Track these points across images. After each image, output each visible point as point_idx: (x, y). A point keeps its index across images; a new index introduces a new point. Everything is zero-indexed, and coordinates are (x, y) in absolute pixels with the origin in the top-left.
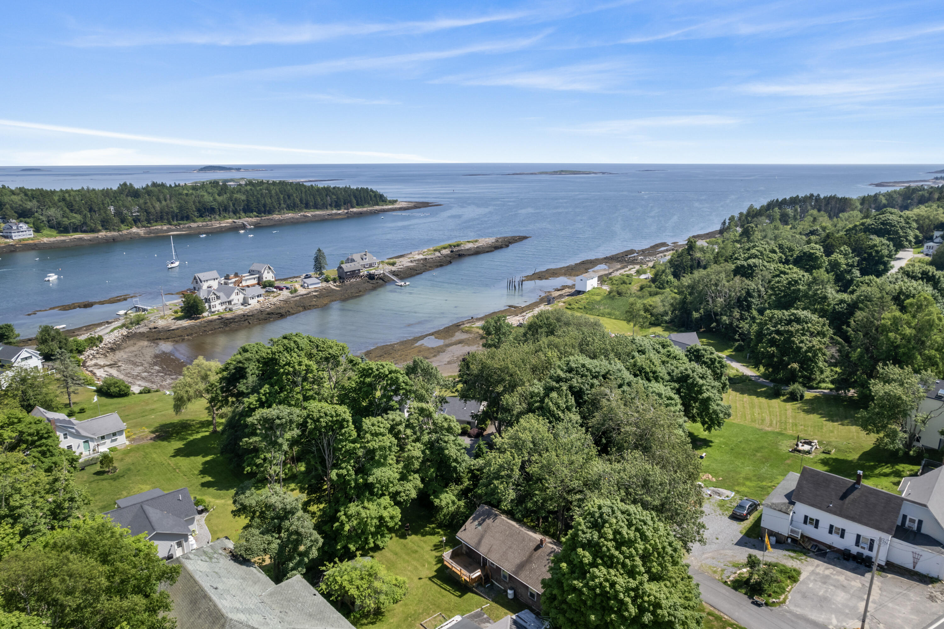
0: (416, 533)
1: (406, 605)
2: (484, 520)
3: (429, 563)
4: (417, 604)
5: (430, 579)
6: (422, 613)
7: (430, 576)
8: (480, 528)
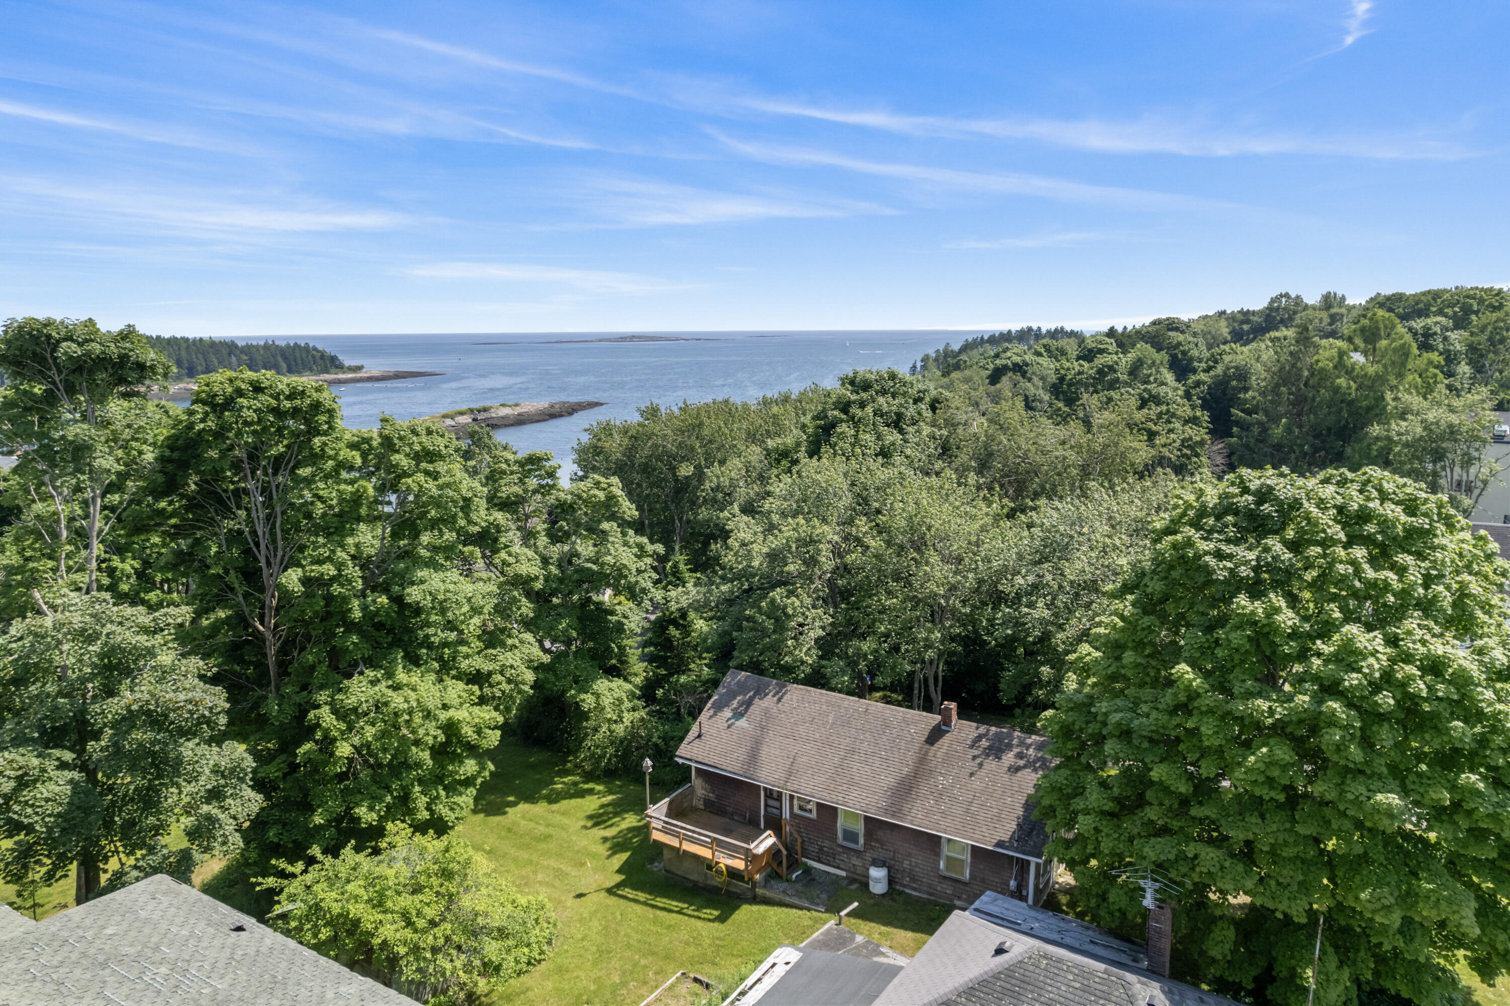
0: (531, 798)
1: (561, 970)
2: (749, 704)
3: (594, 856)
4: (595, 963)
5: (610, 891)
6: (624, 984)
7: (609, 884)
8: (742, 723)
